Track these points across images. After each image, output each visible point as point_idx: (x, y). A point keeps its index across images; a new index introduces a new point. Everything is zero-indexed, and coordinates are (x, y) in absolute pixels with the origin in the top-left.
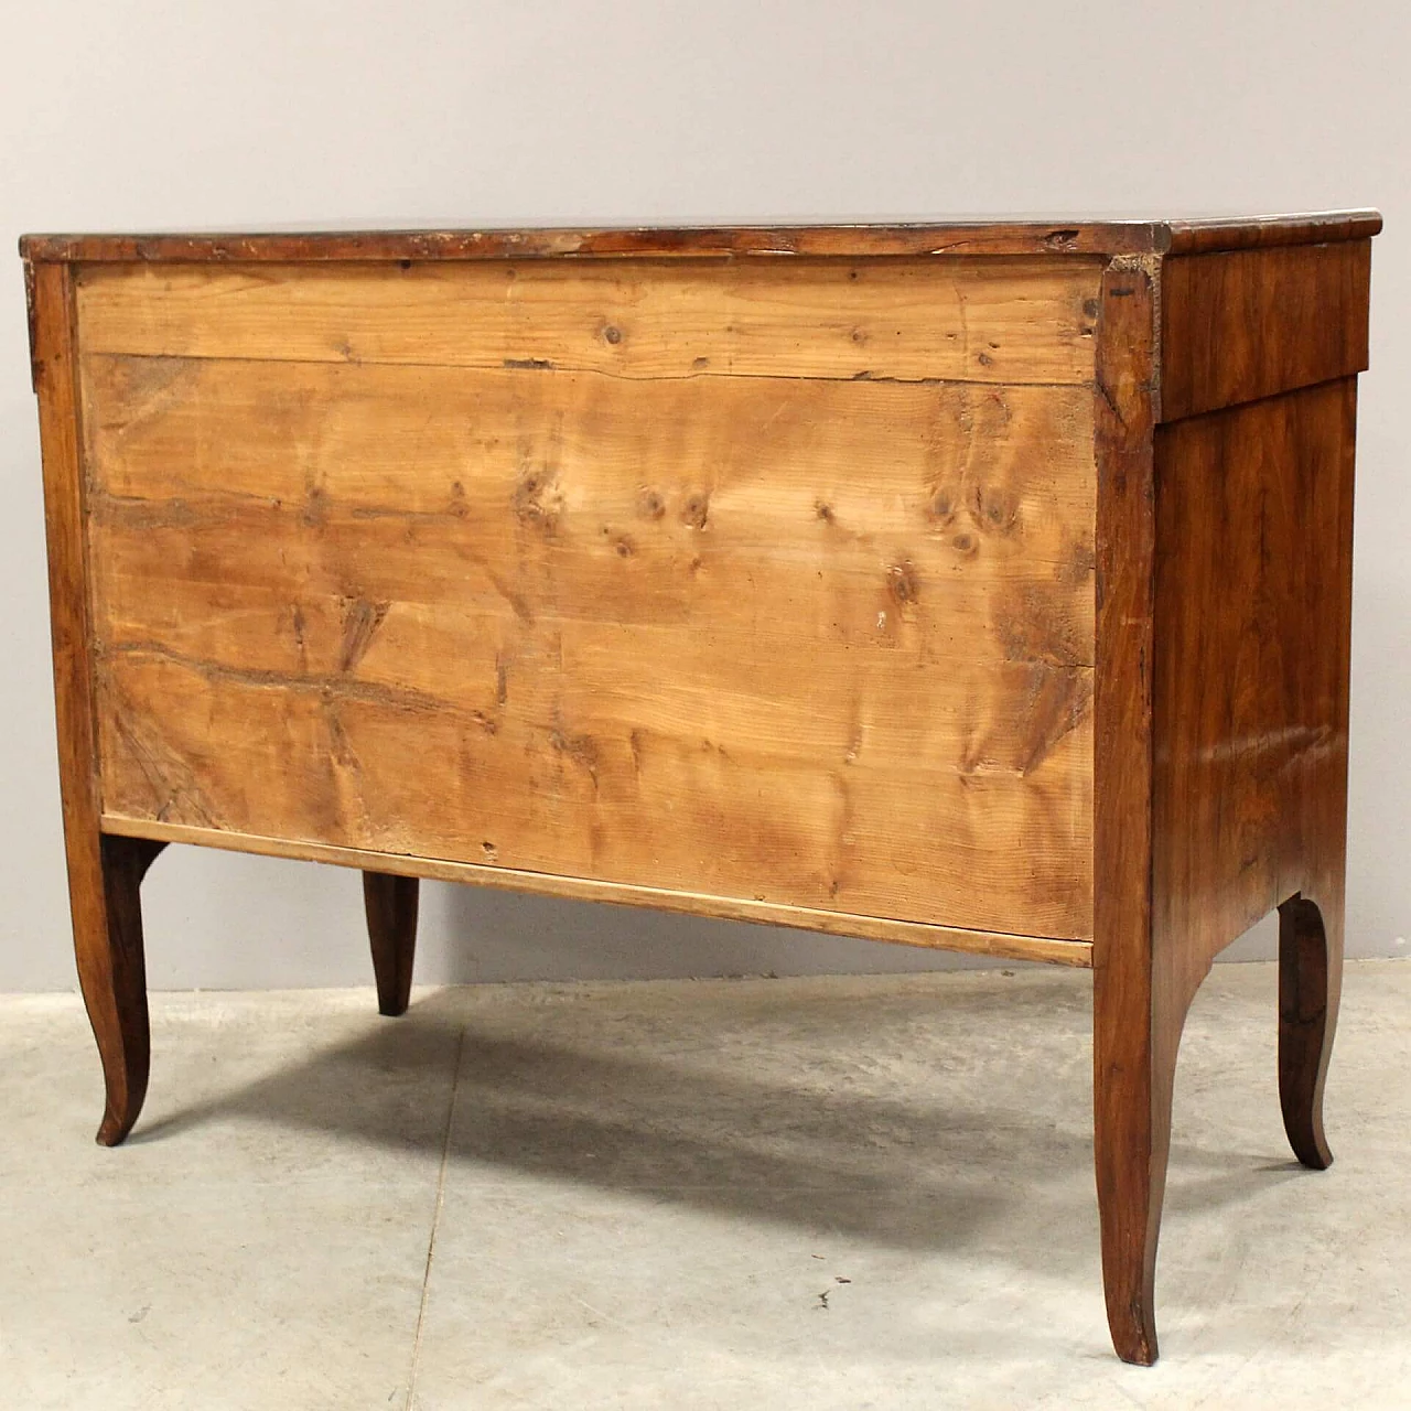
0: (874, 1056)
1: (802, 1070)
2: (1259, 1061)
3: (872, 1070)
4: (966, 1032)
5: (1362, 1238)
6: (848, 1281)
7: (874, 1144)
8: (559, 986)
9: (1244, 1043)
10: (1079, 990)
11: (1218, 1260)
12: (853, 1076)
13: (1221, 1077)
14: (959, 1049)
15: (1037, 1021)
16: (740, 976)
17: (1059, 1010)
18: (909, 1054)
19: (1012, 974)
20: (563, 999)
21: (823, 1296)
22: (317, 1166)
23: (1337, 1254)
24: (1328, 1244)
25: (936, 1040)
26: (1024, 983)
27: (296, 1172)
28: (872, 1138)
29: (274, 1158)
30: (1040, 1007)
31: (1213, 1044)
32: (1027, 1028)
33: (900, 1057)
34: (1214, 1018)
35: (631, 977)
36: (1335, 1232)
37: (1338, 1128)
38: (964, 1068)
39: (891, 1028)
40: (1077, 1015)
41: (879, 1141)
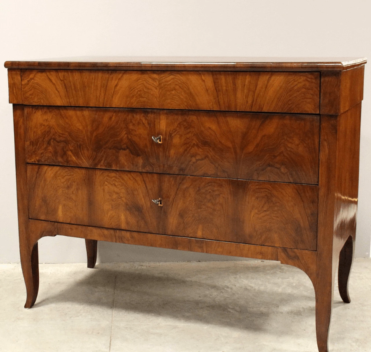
1: (209, 289)
3: (228, 289)
4: (253, 278)
7: (230, 312)
8: (142, 264)
12: (223, 291)
14: (251, 283)
15: (271, 275)
16: (191, 261)
17: (277, 272)
19: (264, 262)
20: (143, 267)
22: (78, 317)
25: (244, 281)
27: (72, 318)
28: (229, 310)
29: (66, 314)
30: (272, 271)
32: (269, 277)
35: (161, 261)
36: (358, 340)
39: (232, 277)
41: (231, 311)
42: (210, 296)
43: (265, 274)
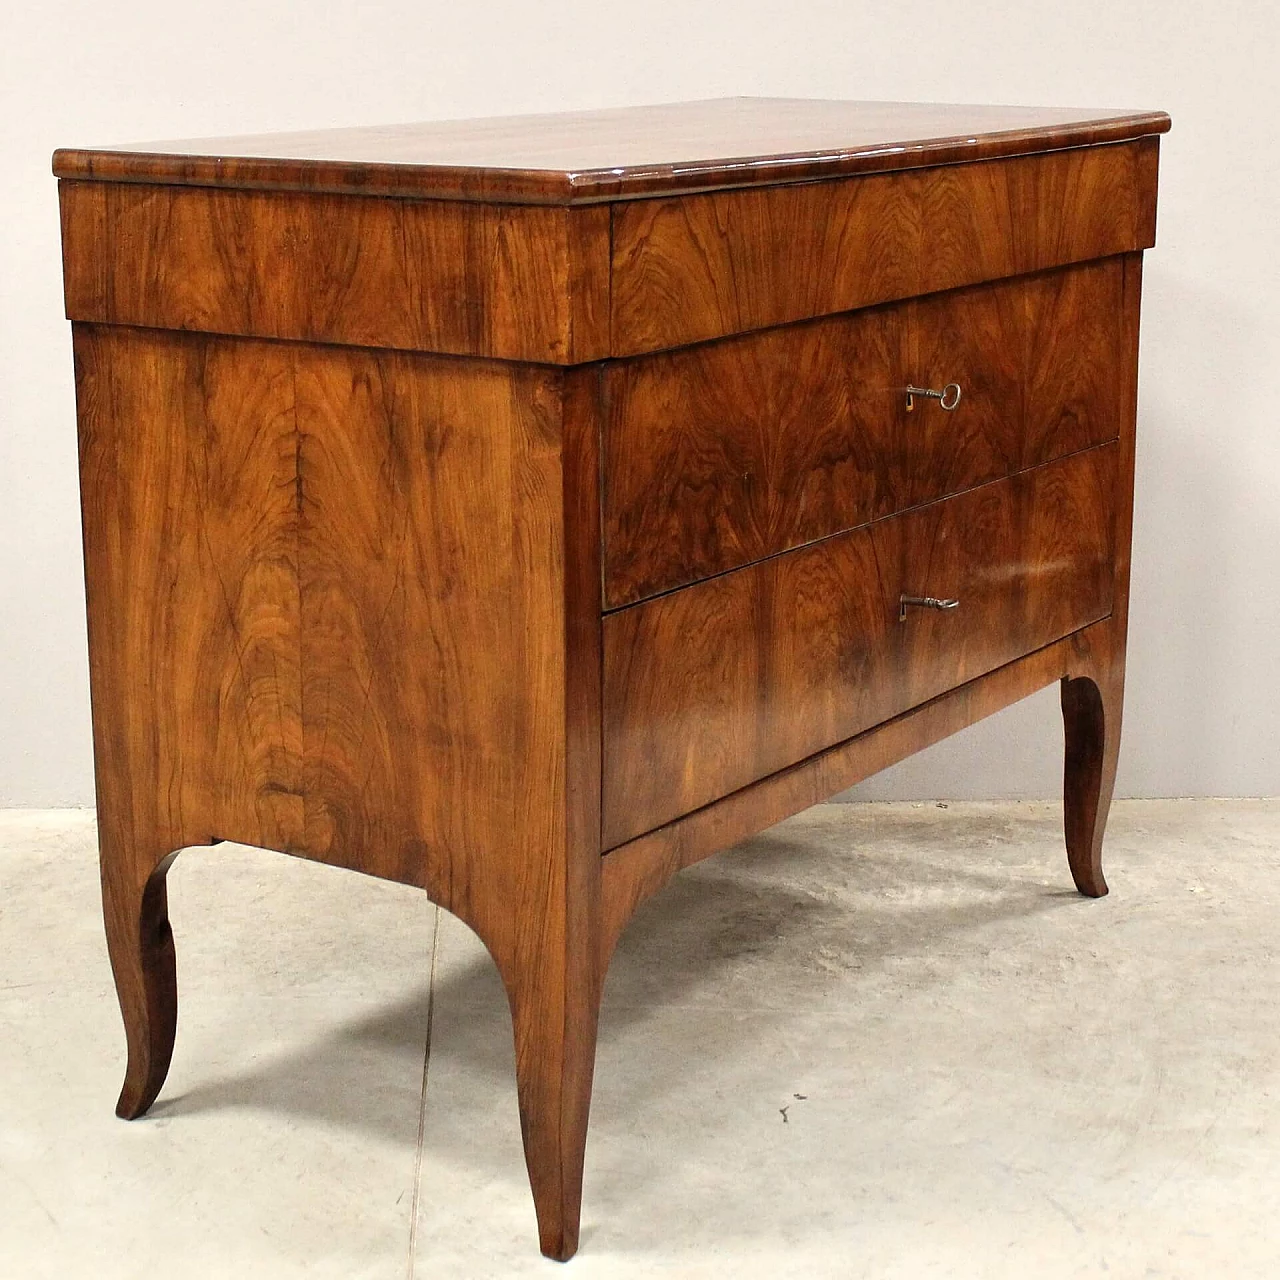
0: (819, 882)
2: (1175, 895)
4: (905, 861)
5: (1267, 1065)
6: (804, 1098)
7: (825, 969)
9: (1158, 877)
10: (1008, 823)
11: (1138, 1083)
13: (1137, 909)
14: (899, 877)
15: (969, 851)
17: (990, 841)
18: (852, 882)
19: (946, 807)
21: (782, 1112)
23: (1245, 1080)
24: (1238, 1070)
25: (877, 869)
26: (958, 815)
28: (821, 962)
30: (972, 839)
31: (1130, 877)
32: (960, 857)
33: (845, 885)
34: (1132, 852)
37: (1246, 960)
38: (905, 896)
40: (1007, 847)
41: (828, 965)
42: (760, 918)
43: (947, 849)
